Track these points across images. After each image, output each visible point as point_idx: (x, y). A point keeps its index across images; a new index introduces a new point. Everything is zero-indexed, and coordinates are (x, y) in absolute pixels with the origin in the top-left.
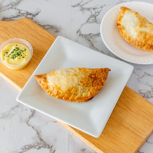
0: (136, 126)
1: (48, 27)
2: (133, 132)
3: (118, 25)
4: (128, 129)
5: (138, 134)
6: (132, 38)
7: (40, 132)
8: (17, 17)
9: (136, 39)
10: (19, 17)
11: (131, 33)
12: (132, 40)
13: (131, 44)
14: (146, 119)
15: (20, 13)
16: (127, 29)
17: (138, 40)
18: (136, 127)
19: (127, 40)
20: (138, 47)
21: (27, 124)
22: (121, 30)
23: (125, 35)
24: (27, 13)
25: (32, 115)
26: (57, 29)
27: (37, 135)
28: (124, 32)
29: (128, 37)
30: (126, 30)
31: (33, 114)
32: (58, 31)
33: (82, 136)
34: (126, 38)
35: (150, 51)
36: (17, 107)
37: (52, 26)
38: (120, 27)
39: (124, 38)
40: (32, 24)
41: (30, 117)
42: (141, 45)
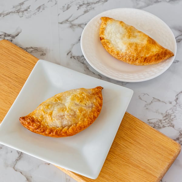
1: (32, 49)
2: (145, 171)
3: (101, 40)
4: (138, 167)
5: (151, 172)
6: (121, 52)
7: (30, 177)
9: (126, 53)
11: (118, 47)
12: (121, 55)
13: (121, 59)
16: (113, 42)
17: (129, 53)
18: (147, 164)
19: (115, 55)
20: (130, 62)
21: (14, 169)
22: (106, 45)
23: (111, 51)
24: (4, 34)
25: (19, 158)
26: (43, 52)
28: (109, 47)
29: (116, 51)
30: (112, 44)
31: (20, 156)
32: (44, 54)
34: (114, 54)
35: (144, 65)
37: (36, 49)
38: (104, 42)
39: (111, 54)
40: (12, 47)
41: (17, 160)
42: (133, 59)
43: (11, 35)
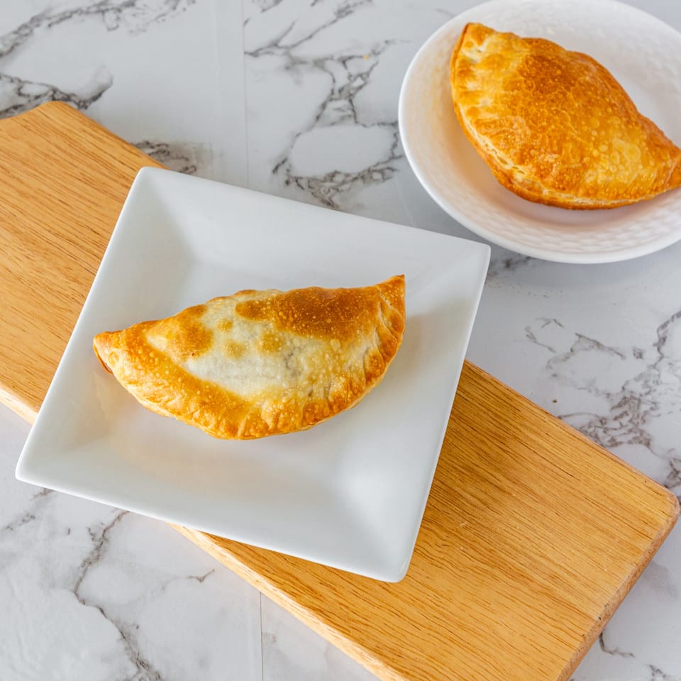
0: (556, 565)
2: (547, 593)
8: (8, 115)
10: (16, 112)
14: (599, 533)
15: (20, 94)
21: (77, 595)
27: (122, 645)
31: (98, 548)
33: (325, 623)
36: (27, 521)
41: (88, 563)
43: (74, 95)
